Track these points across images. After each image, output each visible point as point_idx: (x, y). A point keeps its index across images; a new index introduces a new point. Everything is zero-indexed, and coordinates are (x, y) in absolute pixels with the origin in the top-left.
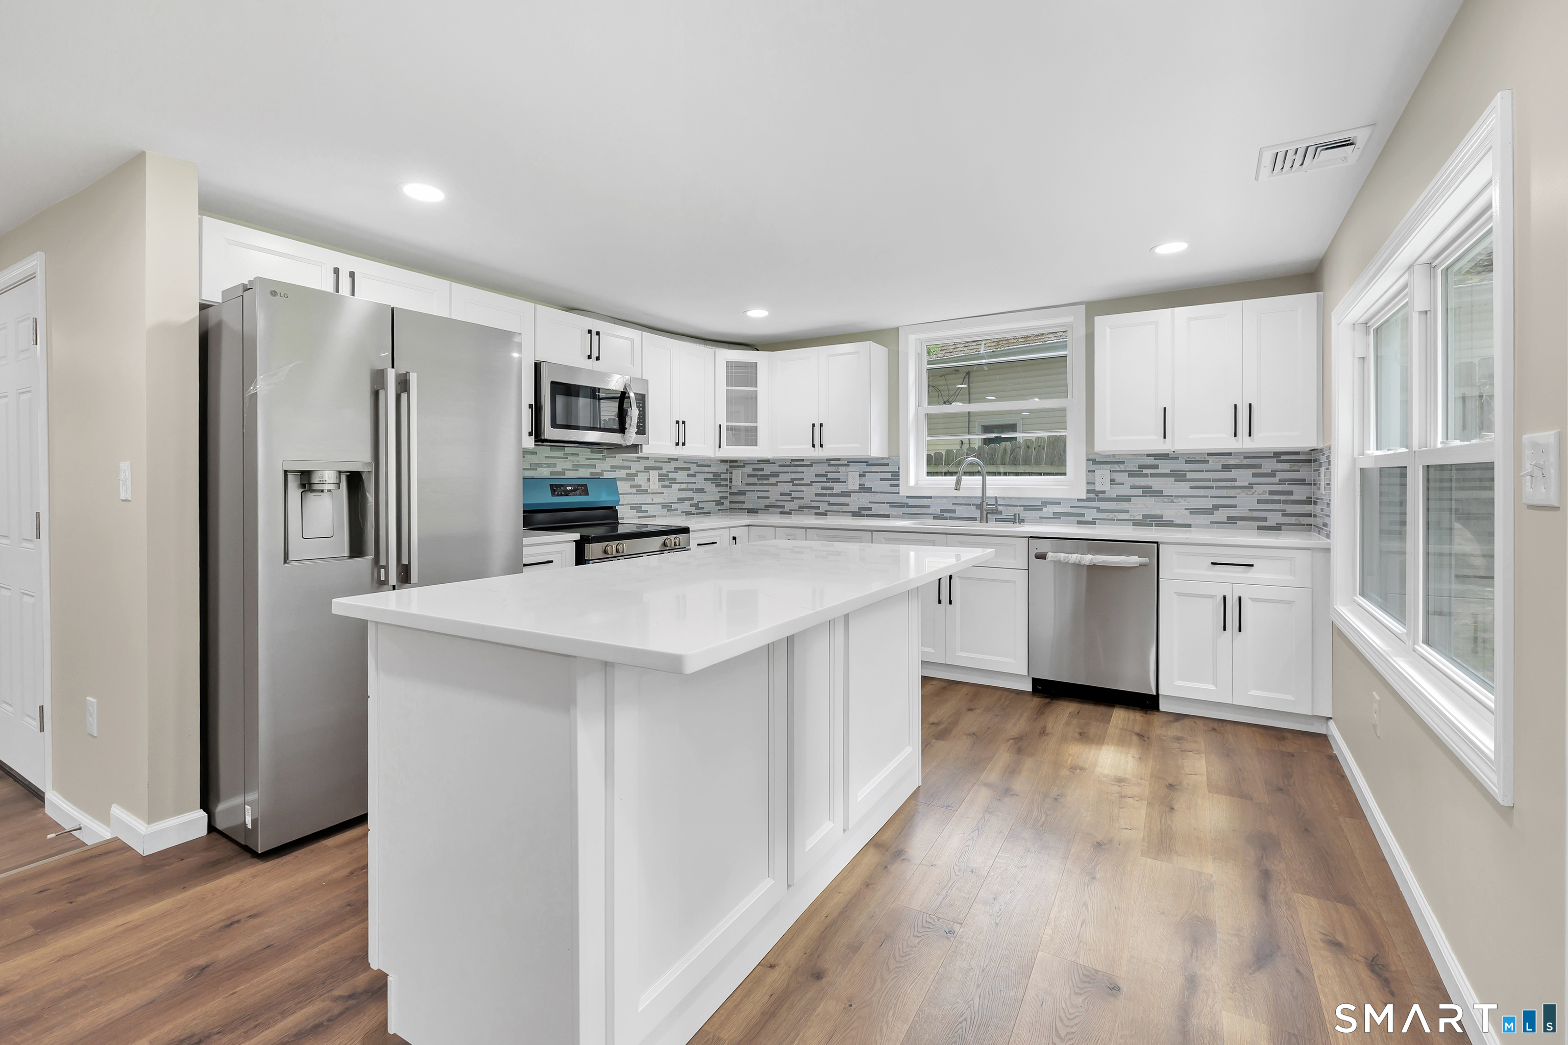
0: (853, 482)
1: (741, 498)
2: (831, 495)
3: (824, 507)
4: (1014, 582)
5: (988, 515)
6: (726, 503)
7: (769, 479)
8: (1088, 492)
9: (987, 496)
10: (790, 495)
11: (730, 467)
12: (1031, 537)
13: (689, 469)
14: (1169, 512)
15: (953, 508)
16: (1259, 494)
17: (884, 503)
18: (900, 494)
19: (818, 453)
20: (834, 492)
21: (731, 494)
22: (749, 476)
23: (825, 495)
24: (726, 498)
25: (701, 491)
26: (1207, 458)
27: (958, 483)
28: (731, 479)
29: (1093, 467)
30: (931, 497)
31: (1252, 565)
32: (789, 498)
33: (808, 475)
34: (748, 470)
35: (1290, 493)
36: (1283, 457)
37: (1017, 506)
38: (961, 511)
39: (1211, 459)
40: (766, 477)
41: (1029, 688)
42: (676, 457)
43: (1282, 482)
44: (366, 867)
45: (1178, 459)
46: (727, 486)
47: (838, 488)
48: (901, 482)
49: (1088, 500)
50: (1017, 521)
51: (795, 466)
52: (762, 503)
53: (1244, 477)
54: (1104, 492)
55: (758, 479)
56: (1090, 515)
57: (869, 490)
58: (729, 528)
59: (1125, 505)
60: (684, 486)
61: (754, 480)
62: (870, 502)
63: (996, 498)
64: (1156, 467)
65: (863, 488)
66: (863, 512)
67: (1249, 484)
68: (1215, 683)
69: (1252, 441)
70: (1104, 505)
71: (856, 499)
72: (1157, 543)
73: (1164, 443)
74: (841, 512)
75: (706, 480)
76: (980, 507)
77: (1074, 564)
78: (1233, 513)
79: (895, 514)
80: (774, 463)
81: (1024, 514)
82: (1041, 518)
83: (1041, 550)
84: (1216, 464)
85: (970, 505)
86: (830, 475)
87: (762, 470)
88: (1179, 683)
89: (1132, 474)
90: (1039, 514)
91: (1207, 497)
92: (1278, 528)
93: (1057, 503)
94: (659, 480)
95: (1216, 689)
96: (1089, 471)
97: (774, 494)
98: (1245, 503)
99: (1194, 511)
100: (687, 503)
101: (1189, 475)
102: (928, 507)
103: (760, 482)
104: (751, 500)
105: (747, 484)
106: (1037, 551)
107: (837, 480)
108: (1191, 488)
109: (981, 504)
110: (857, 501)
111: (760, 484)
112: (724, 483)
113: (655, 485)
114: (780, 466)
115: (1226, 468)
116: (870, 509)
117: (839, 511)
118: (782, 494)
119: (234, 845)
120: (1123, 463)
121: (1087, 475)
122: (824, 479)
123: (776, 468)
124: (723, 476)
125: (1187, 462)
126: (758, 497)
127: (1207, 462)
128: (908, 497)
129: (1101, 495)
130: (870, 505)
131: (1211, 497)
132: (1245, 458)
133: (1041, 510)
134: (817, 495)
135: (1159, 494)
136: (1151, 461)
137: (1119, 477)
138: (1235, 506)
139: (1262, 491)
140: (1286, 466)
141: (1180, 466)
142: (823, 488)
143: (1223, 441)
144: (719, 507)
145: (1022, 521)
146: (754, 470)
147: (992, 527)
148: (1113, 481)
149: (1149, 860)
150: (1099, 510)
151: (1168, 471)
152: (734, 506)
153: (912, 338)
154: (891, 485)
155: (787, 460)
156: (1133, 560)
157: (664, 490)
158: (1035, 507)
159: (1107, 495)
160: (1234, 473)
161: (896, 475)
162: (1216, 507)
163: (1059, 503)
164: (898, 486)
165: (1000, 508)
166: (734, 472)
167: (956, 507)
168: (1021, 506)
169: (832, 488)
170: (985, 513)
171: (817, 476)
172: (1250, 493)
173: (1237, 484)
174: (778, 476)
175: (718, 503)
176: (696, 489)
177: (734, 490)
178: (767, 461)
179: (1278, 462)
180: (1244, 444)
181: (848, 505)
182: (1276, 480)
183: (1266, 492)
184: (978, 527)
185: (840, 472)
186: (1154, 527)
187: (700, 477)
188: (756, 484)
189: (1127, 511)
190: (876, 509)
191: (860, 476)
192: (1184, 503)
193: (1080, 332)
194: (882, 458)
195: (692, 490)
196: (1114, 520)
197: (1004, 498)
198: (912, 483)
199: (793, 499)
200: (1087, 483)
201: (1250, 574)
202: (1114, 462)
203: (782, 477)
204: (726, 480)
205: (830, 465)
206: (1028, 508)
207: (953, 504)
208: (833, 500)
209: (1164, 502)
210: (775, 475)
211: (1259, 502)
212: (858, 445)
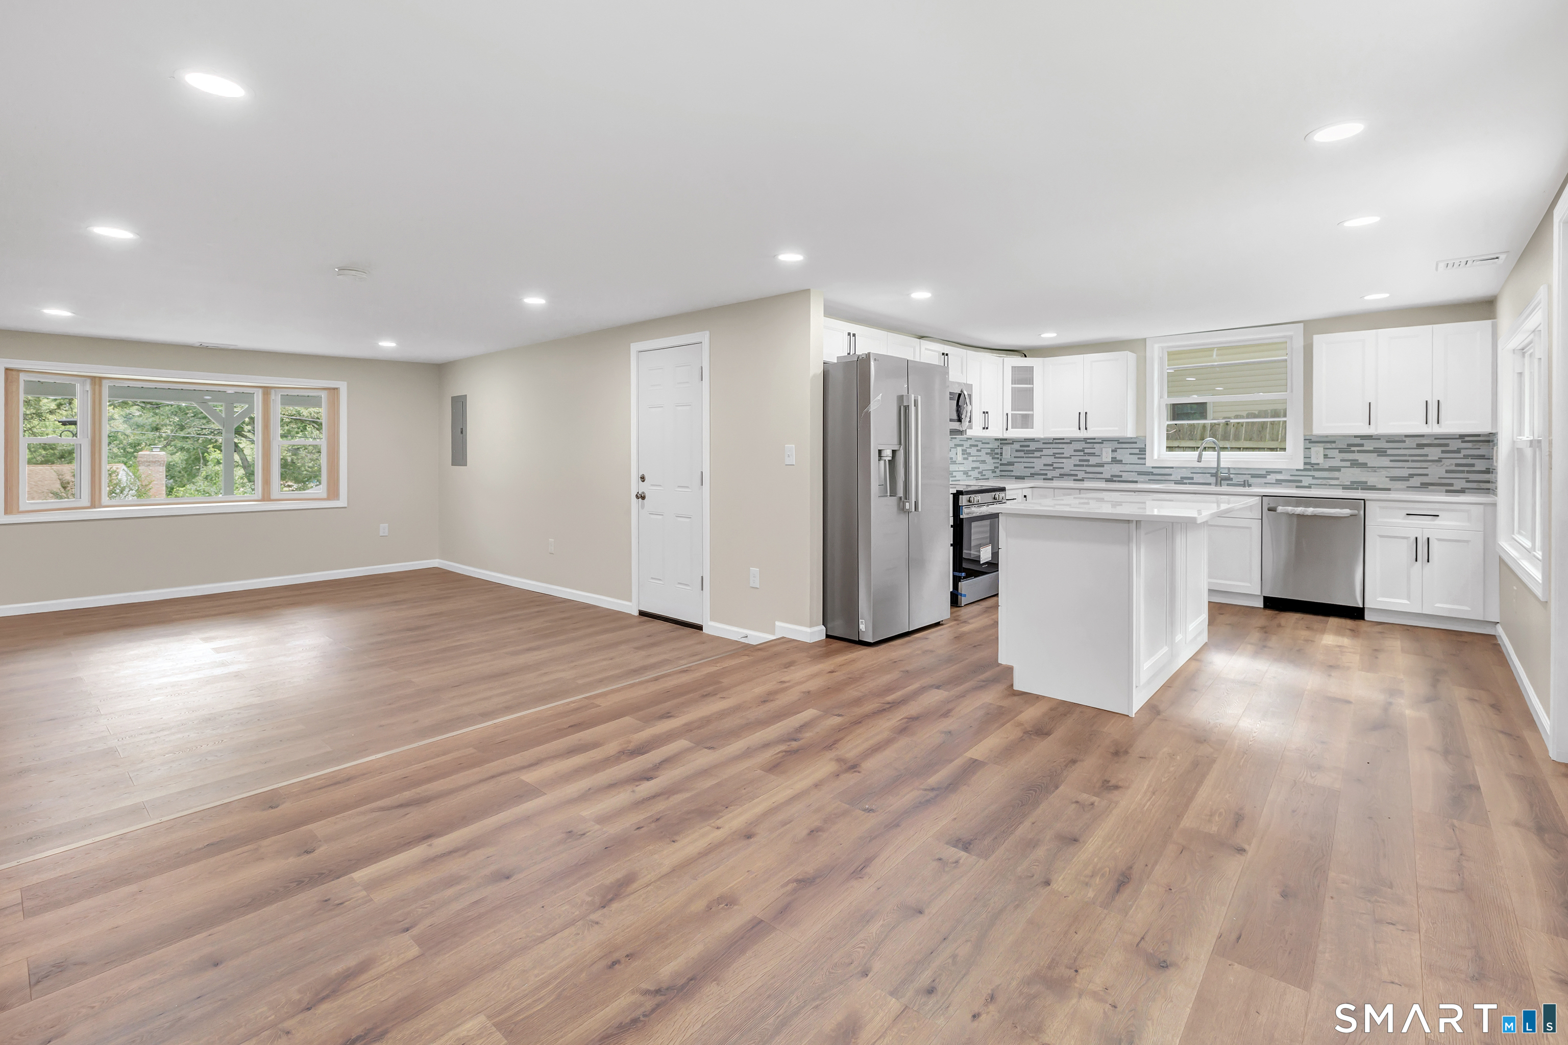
0: (1107, 456)
1: (1010, 468)
2: (1087, 466)
3: (1081, 475)
4: (1250, 528)
5: (1222, 481)
6: (998, 473)
7: (1034, 453)
8: (1305, 464)
9: (1221, 466)
10: (1052, 465)
11: (1001, 444)
12: (1264, 496)
13: (977, 446)
14: (1372, 479)
15: (1191, 475)
16: (1447, 466)
17: (1133, 472)
18: (1147, 465)
19: (1083, 434)
20: (1090, 463)
21: (1001, 465)
22: (1017, 451)
23: (1083, 466)
24: (997, 467)
25: (984, 462)
26: (1405, 439)
27: (1200, 456)
28: (1001, 454)
29: (1309, 445)
30: (1172, 468)
31: (1438, 516)
32: (1051, 468)
33: (1068, 450)
34: (1017, 446)
35: (1473, 465)
36: (1467, 439)
37: (1246, 474)
38: (1198, 478)
39: (1407, 439)
40: (1033, 452)
41: (1260, 604)
42: (971, 437)
43: (1466, 457)
44: (997, 623)
45: (1380, 439)
46: (998, 458)
47: (1093, 460)
48: (1147, 456)
49: (1305, 470)
50: (1246, 485)
51: (1056, 443)
52: (1028, 472)
53: (1434, 453)
54: (1318, 464)
55: (1024, 453)
56: (1306, 481)
57: (1120, 462)
58: (1022, 488)
59: (1336, 474)
60: (975, 458)
61: (1022, 454)
62: (1120, 471)
63: (1229, 469)
64: (1362, 445)
65: (1115, 461)
66: (1114, 479)
67: (1439, 458)
68: (1409, 598)
69: (1440, 427)
70: (1317, 474)
71: (1108, 468)
72: (1364, 500)
73: (1369, 428)
74: (1096, 478)
75: (987, 454)
76: (1215, 475)
77: (1298, 515)
78: (1426, 480)
79: (1143, 480)
80: (1039, 441)
81: (1252, 481)
82: (1265, 483)
83: (1272, 505)
84: (1410, 443)
85: (1205, 473)
86: (1086, 451)
87: (1028, 446)
88: (1380, 599)
89: (1341, 451)
90: (1264, 480)
91: (1404, 468)
92: (1462, 491)
93: (1279, 472)
94: (963, 454)
95: (1409, 603)
96: (1306, 448)
97: (1038, 464)
98: (1436, 472)
99: (1393, 479)
100: (977, 471)
101: (1389, 452)
102: (1170, 475)
103: (1027, 455)
104: (1018, 469)
105: (1015, 457)
106: (1269, 506)
107: (1093, 454)
108: (1391, 461)
109: (1217, 472)
110: (1108, 471)
111: (1026, 457)
112: (996, 456)
113: (960, 458)
114: (1044, 443)
115: (1420, 446)
116: (1121, 476)
117: (1094, 478)
118: (1045, 465)
119: (845, 643)
120: (1334, 442)
121: (1304, 451)
122: (1082, 453)
123: (1040, 445)
124: (996, 451)
125: (1387, 442)
126: (1025, 467)
127: (1404, 442)
128: (1153, 467)
129: (1316, 467)
130: (1120, 474)
131: (1408, 468)
132: (1435, 439)
133: (1266, 477)
134: (1075, 465)
135: (1364, 465)
136: (1358, 441)
137: (1331, 453)
138: (1427, 475)
139: (1449, 464)
140: (1469, 445)
141: (1383, 444)
142: (1080, 461)
143: (1416, 426)
144: (994, 475)
145: (1250, 486)
146: (1021, 446)
147: (1224, 489)
148: (1326, 456)
149: (1363, 673)
150: (1314, 477)
151: (1371, 449)
152: (1003, 473)
153: (1156, 346)
154: (1139, 458)
155: (1051, 439)
156: (1346, 512)
157: (965, 462)
158: (1261, 475)
159: (1320, 467)
160: (1426, 450)
161: (1143, 451)
162: (1412, 476)
163: (1281, 472)
164: (1145, 459)
165: (1232, 476)
166: (1004, 447)
167: (1194, 475)
168: (1248, 474)
169: (1088, 461)
170: (1219, 479)
171: (1075, 451)
172: (1439, 465)
173: (1429, 458)
174: (1042, 451)
175: (994, 472)
176: (982, 461)
177: (1003, 462)
178: (1033, 440)
179: (1462, 442)
180: (1434, 429)
181: (1102, 473)
182: (1461, 455)
183: (1452, 464)
184: (1213, 488)
185: (1095, 448)
186: (1360, 491)
187: (984, 451)
188: (1023, 457)
189: (1338, 479)
190: (1125, 476)
191: (1113, 451)
192: (1384, 473)
193: (1299, 343)
194: (1131, 438)
195: (979, 461)
196: (1327, 485)
197: (1234, 468)
198: (1156, 457)
199: (1055, 468)
200: (1305, 458)
201: (1437, 522)
202: (1327, 441)
203: (1045, 452)
204: (997, 454)
205: (1087, 443)
206: (1254, 476)
207: (1191, 473)
208: (1089, 469)
209: (1368, 472)
210: (1040, 450)
211: (1447, 472)
212: (1117, 429)
